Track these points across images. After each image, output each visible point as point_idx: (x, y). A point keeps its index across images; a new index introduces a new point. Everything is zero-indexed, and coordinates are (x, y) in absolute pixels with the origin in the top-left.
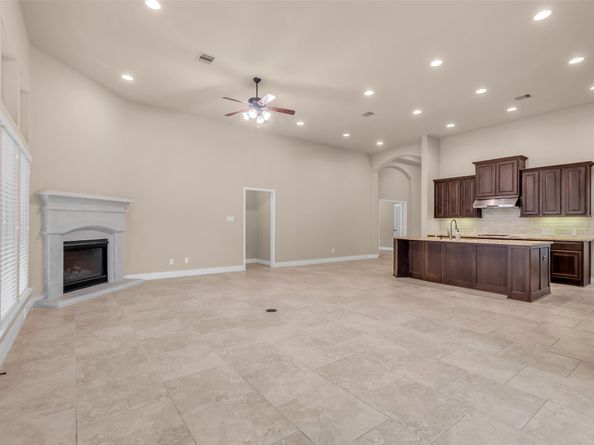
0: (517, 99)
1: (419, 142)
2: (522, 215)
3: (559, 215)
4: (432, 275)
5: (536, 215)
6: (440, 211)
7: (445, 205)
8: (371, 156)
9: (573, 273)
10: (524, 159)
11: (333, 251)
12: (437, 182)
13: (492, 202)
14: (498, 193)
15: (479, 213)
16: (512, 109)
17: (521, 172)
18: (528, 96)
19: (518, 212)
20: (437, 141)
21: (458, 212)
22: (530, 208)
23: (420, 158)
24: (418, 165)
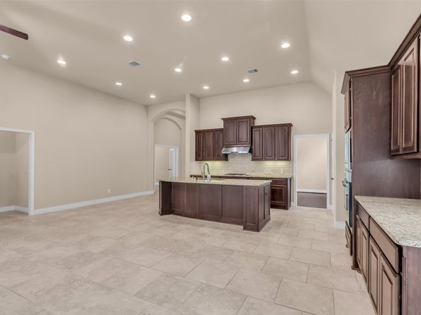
0: (249, 72)
1: (184, 99)
2: (253, 160)
3: (274, 160)
4: (190, 212)
5: (261, 160)
6: (199, 156)
7: (203, 151)
8: (147, 107)
9: (282, 201)
10: (254, 118)
11: (109, 191)
12: (197, 132)
13: (235, 149)
14: (238, 142)
15: (226, 157)
16: (246, 80)
17: (252, 128)
18: (256, 71)
19: (250, 157)
20: (198, 99)
21: (212, 157)
22: (257, 154)
23: (185, 112)
24: (183, 118)
